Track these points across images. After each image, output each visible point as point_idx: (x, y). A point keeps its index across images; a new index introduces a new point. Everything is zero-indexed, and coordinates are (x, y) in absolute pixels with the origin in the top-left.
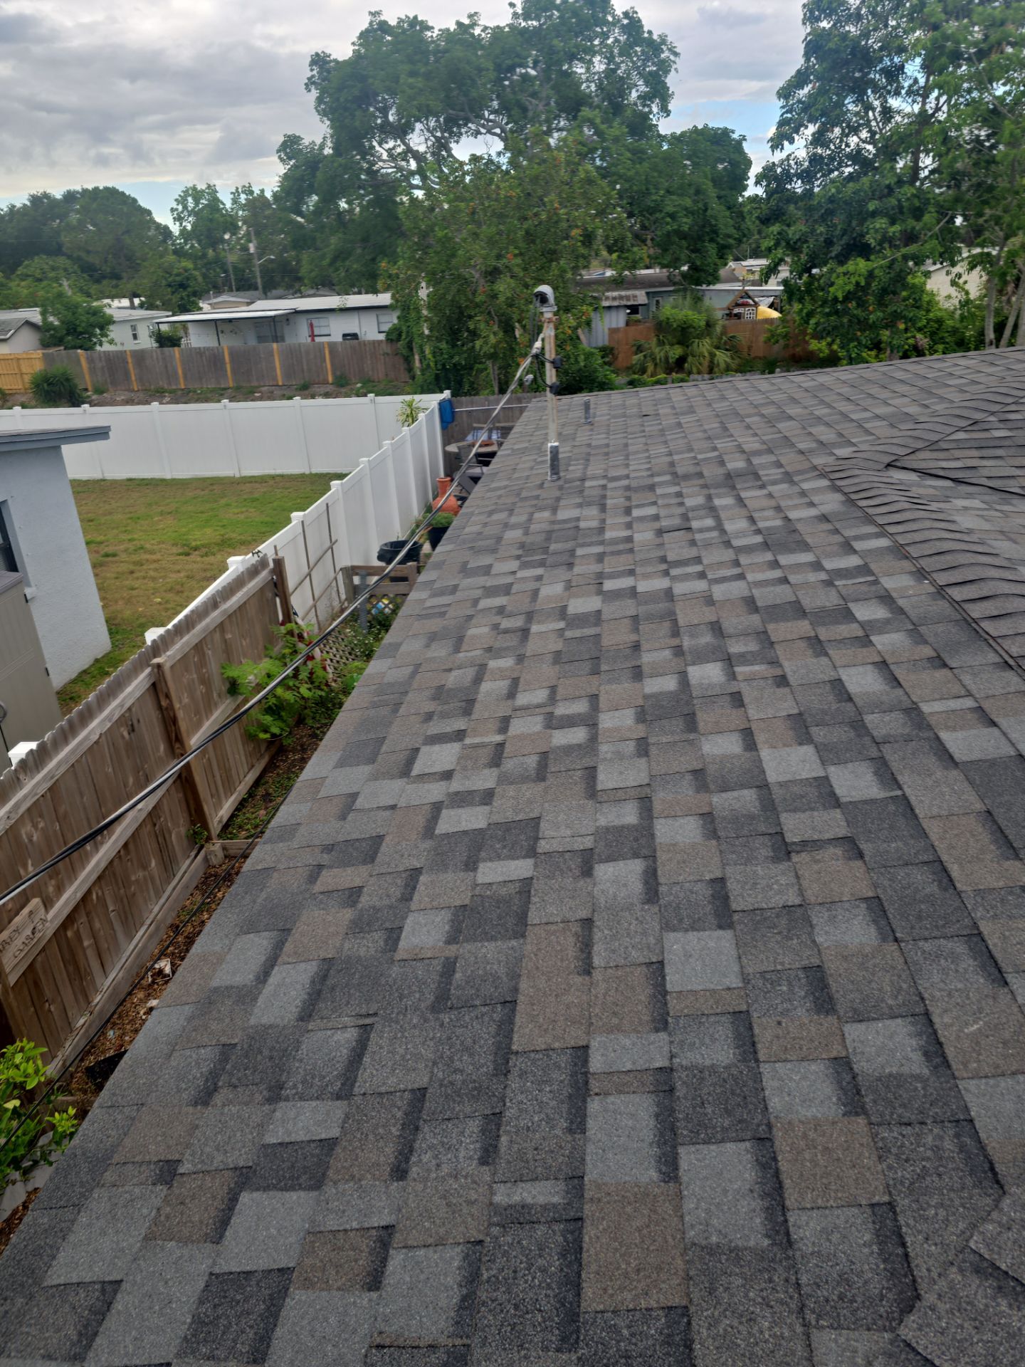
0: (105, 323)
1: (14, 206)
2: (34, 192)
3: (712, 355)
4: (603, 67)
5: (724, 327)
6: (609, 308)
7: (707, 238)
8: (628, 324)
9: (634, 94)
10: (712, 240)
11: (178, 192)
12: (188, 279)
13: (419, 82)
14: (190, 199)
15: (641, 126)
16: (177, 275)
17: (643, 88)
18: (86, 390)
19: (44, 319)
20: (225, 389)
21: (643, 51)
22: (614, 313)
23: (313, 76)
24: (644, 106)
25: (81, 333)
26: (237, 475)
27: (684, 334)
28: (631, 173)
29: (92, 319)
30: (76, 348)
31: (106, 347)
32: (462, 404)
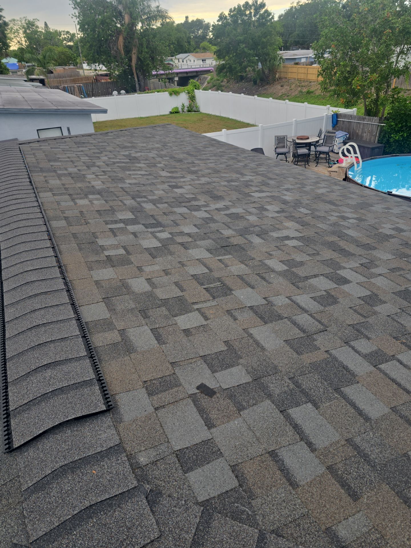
32: (341, 116)
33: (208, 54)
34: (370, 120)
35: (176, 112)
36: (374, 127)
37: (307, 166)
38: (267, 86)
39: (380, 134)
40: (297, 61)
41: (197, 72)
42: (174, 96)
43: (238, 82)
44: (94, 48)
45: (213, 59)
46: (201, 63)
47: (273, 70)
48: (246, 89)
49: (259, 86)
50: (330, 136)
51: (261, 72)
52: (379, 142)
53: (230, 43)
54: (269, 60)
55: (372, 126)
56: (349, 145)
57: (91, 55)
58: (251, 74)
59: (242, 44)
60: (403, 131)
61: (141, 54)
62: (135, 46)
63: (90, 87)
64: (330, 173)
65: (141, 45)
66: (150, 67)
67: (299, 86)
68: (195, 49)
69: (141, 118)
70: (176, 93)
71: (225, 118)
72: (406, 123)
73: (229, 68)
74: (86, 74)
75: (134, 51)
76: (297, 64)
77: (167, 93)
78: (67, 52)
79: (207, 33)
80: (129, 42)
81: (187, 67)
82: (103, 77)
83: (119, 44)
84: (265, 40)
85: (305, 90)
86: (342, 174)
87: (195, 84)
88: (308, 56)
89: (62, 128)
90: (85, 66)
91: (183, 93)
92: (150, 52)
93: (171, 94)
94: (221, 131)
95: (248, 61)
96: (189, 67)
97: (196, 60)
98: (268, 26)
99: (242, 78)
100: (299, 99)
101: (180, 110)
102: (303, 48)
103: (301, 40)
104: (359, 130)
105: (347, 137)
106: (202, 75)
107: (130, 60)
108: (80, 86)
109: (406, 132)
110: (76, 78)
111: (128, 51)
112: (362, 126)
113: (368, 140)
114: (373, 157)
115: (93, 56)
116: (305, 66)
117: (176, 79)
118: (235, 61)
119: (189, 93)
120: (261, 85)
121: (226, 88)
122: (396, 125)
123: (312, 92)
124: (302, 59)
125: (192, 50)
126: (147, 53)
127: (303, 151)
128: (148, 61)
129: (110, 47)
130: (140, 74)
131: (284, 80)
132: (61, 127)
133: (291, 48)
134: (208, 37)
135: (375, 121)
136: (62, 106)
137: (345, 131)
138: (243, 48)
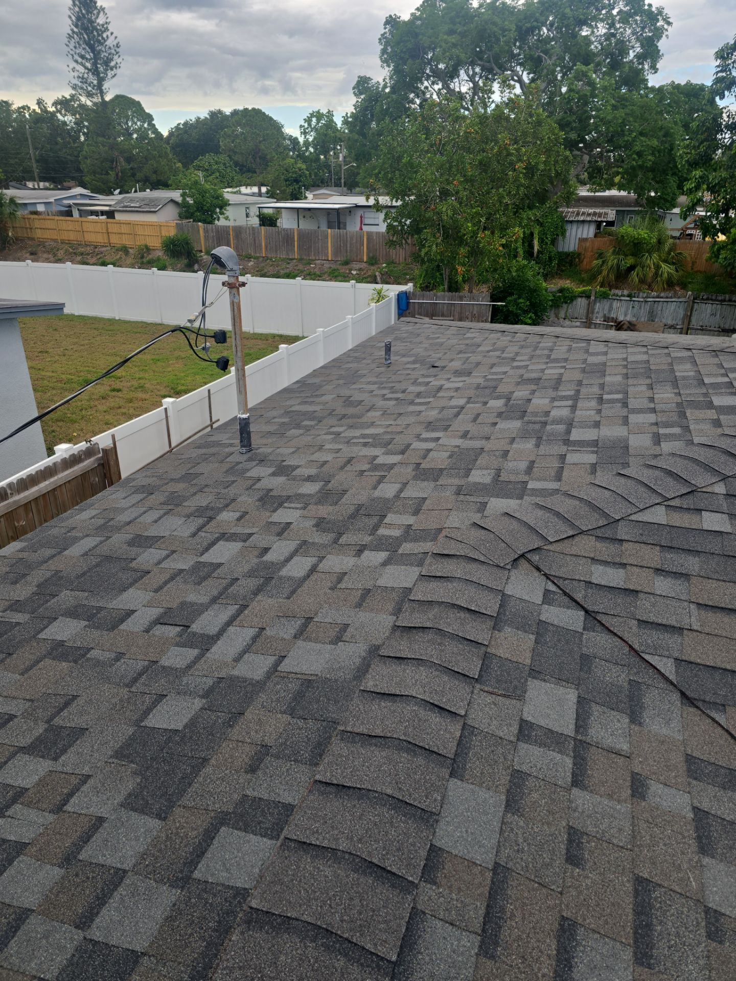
0: (224, 205)
1: (199, 118)
2: (213, 109)
3: (658, 267)
4: (604, 31)
5: (674, 244)
6: (583, 222)
7: (670, 172)
8: (596, 236)
9: (632, 54)
10: (674, 174)
11: (306, 115)
12: (301, 176)
13: (453, 39)
14: (314, 120)
15: (635, 79)
16: (295, 172)
17: (638, 50)
18: (201, 251)
19: (184, 199)
20: (291, 259)
21: (642, 21)
22: (586, 226)
23: (385, 33)
24: (639, 64)
25: (207, 211)
26: (252, 332)
27: (637, 248)
28: (609, 117)
29: (215, 201)
30: (200, 221)
31: (222, 222)
32: (415, 296)
34: (474, 298)
36: (484, 308)
40: (32, 209)
55: (479, 306)
76: (34, 213)
85: (92, 260)
88: (48, 201)
104: (453, 316)
112: (459, 309)
116: (55, 218)
124: (37, 205)
131: (30, 242)
135: (482, 299)
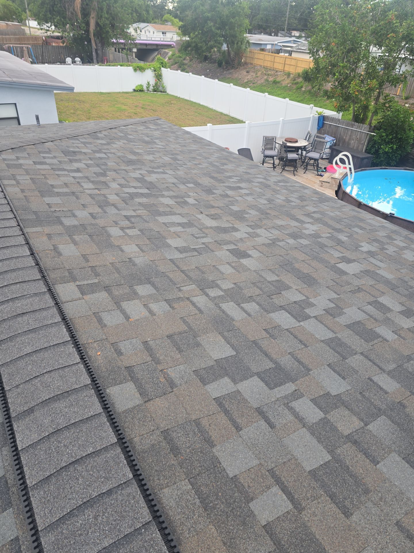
32: (328, 120)
33: (168, 27)
34: (359, 127)
35: (140, 91)
36: (363, 135)
37: (295, 172)
38: (233, 70)
39: (368, 143)
40: (263, 47)
41: (157, 45)
42: (138, 72)
43: (201, 62)
44: (46, 6)
45: (175, 33)
46: (161, 36)
47: (239, 54)
48: (210, 70)
49: (223, 69)
50: (320, 142)
51: (227, 54)
52: (367, 151)
53: (196, 19)
54: (236, 42)
55: (361, 134)
56: (343, 155)
57: (43, 13)
58: (215, 55)
59: (210, 22)
60: (392, 143)
61: (100, 19)
62: (94, 9)
63: (39, 50)
64: (322, 183)
65: (101, 9)
66: (110, 35)
67: (265, 74)
68: (153, 19)
69: (101, 93)
70: (141, 69)
71: (195, 103)
72: (396, 135)
73: (195, 47)
74: (32, 33)
75: (93, 15)
76: (263, 50)
77: (131, 68)
78: (11, 6)
79: (166, 3)
80: (87, 5)
81: (146, 38)
82: (54, 40)
83: (76, 5)
84: (233, 20)
85: (271, 79)
86: (334, 185)
87: (162, 61)
88: (274, 43)
89: (17, 105)
90: (33, 23)
91: (149, 69)
92: (111, 18)
93: (135, 70)
94: (207, 125)
95: (215, 41)
96: (148, 39)
97: (155, 32)
98: (237, 6)
99: (206, 58)
100: (265, 88)
101: (145, 88)
102: (266, 33)
103: (265, 24)
104: (346, 136)
105: (334, 142)
106: (162, 49)
107: (88, 24)
108: (27, 47)
109: (395, 144)
110: (22, 37)
111: (86, 14)
112: (349, 133)
113: (355, 148)
114: (363, 169)
115: (45, 15)
116: (270, 54)
117: (135, 50)
118: (201, 39)
119: (155, 71)
120: (226, 68)
121: (189, 66)
122: (387, 135)
123: (279, 82)
124: (268, 45)
125: (151, 19)
126: (107, 19)
127: (292, 156)
128: (108, 28)
129: (65, 7)
130: (98, 41)
131: (249, 66)
132: (15, 104)
133: (253, 31)
134: (166, 8)
135: (363, 129)
136: (17, 77)
137: (331, 136)
138: (211, 27)
